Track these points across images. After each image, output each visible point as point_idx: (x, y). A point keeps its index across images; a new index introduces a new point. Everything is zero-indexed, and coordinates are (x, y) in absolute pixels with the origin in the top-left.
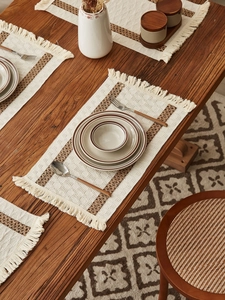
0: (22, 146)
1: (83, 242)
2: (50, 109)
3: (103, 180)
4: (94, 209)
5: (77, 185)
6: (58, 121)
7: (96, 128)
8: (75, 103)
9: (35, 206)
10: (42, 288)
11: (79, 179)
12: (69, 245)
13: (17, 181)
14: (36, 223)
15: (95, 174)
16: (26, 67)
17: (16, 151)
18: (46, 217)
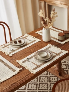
1: (28, 76)
3: (39, 64)
4: (34, 69)
6: (32, 52)
8: (38, 49)
14: (18, 70)
15: (37, 62)
16: (29, 42)
17: (20, 56)
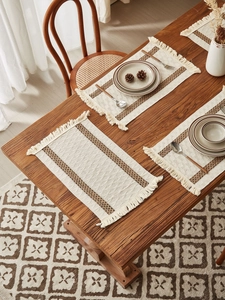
0: (153, 127)
1: (182, 200)
2: (177, 106)
3: (204, 161)
4: (194, 180)
5: (186, 161)
6: (181, 115)
7: (207, 125)
8: (195, 104)
9: (155, 169)
10: (149, 225)
11: (188, 157)
12: (172, 200)
13: (146, 150)
14: (154, 181)
15: (200, 157)
16: (167, 74)
17: (149, 130)
18: (161, 178)
